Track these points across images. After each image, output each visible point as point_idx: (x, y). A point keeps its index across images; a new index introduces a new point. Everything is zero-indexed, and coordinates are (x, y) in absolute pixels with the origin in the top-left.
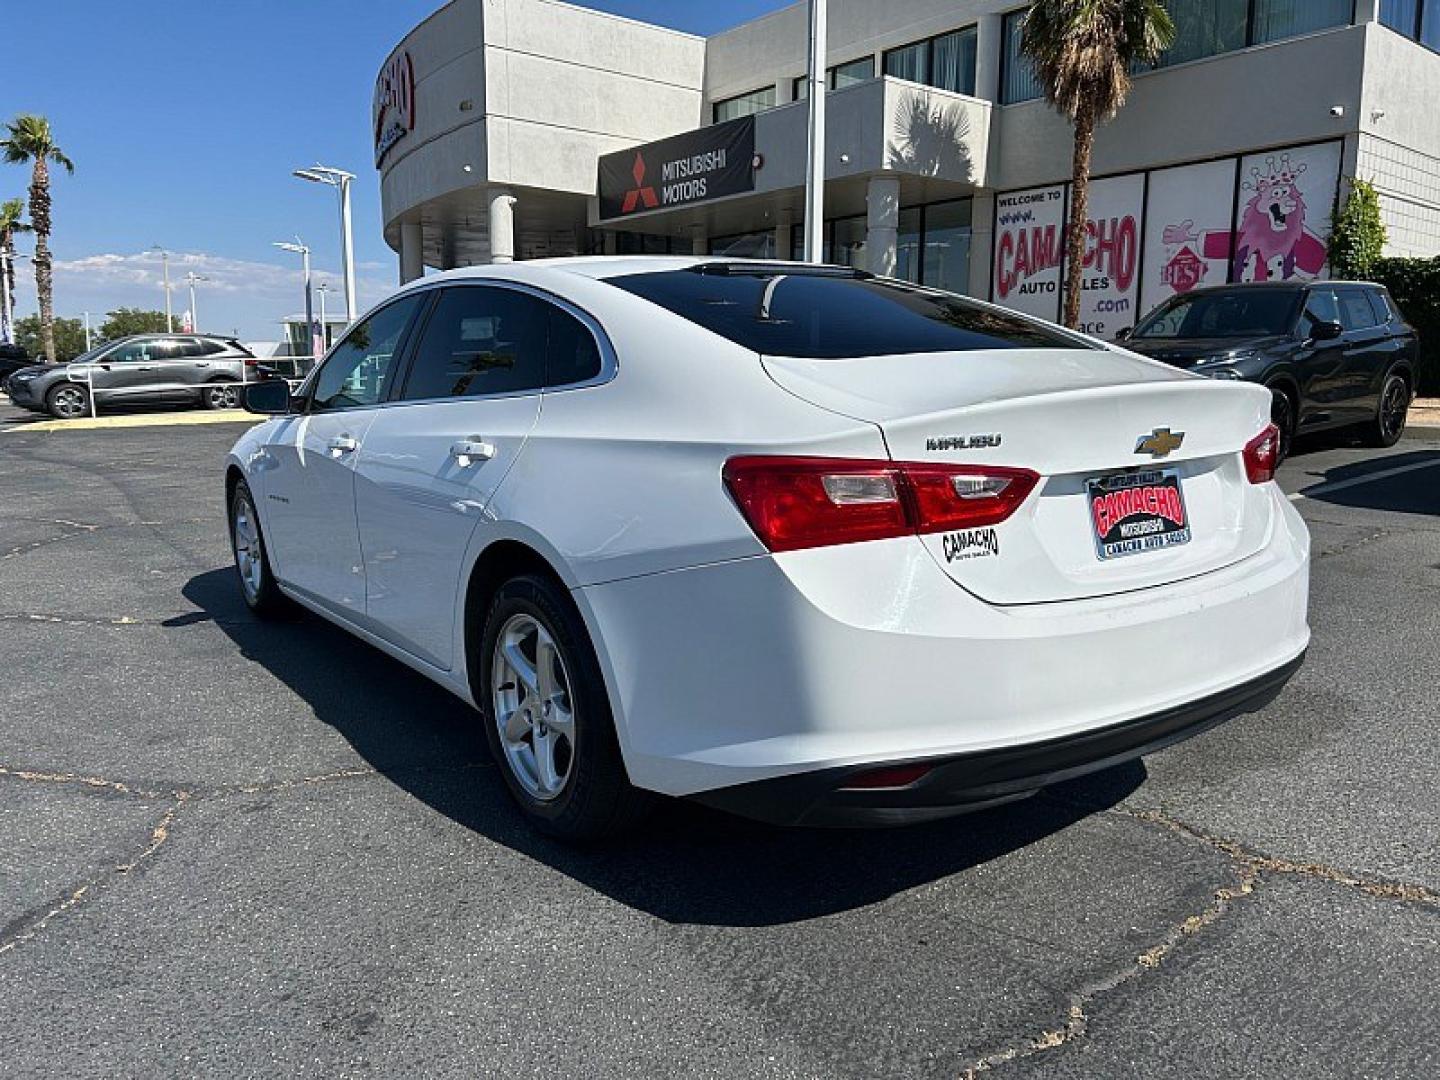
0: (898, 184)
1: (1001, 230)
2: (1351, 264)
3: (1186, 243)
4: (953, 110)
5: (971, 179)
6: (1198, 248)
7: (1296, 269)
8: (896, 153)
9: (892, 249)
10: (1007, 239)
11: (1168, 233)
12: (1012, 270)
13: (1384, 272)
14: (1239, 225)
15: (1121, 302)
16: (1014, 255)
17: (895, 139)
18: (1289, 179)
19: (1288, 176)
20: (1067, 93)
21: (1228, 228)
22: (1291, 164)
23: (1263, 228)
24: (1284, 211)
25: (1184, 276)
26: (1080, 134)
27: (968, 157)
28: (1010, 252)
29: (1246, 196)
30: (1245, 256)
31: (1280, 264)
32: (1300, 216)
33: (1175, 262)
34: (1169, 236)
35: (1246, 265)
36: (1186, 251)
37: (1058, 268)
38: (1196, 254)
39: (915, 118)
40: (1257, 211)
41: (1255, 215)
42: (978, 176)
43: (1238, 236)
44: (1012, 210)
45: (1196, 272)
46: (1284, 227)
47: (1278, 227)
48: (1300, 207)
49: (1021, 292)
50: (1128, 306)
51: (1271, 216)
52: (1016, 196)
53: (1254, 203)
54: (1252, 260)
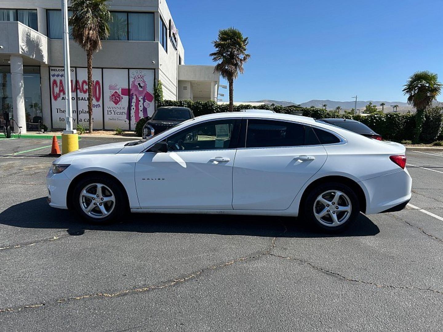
0: (22, 59)
1: (52, 79)
2: (160, 101)
3: (116, 90)
4: (38, 38)
5: (44, 61)
6: (119, 92)
7: (146, 100)
8: (22, 49)
9: (22, 81)
10: (55, 82)
11: (110, 87)
12: (58, 92)
13: (167, 103)
14: (130, 88)
15: (98, 105)
16: (58, 88)
17: (22, 45)
18: (142, 77)
19: (142, 76)
20: (86, 42)
21: (127, 88)
22: (142, 73)
23: (137, 89)
24: (142, 85)
25: (116, 99)
26: (89, 55)
27: (43, 54)
28: (57, 86)
29: (131, 80)
30: (133, 96)
31: (142, 99)
32: (145, 87)
33: (113, 95)
34: (111, 88)
35: (133, 98)
36: (116, 92)
37: (76, 93)
38: (119, 93)
39: (27, 38)
40: (134, 84)
41: (134, 86)
42: (46, 60)
43: (130, 90)
44: (56, 73)
45: (120, 98)
46: (142, 89)
47: (141, 89)
48: (146, 85)
49: (62, 99)
50: (100, 107)
51: (139, 86)
52: (58, 69)
53: (133, 82)
54: (135, 97)
